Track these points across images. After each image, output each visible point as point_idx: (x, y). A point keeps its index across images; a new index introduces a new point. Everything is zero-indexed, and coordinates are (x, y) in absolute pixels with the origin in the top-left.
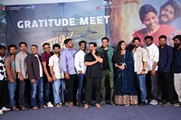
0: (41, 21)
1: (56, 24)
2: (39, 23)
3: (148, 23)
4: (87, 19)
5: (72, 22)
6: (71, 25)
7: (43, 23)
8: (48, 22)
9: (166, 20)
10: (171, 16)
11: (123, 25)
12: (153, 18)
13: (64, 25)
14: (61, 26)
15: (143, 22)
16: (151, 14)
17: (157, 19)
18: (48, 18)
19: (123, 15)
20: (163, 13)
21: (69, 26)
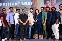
0: (6, 3)
1: (12, 5)
2: (6, 4)
3: (47, 5)
4: (24, 3)
5: (18, 4)
6: (18, 5)
7: (7, 4)
8: (9, 4)
9: (53, 4)
10: (55, 3)
11: (38, 6)
12: (49, 3)
13: (15, 5)
14: (14, 5)
15: (45, 5)
16: (48, 2)
17: (50, 4)
18: (9, 2)
19: (38, 2)
20: (52, 1)
21: (17, 6)
